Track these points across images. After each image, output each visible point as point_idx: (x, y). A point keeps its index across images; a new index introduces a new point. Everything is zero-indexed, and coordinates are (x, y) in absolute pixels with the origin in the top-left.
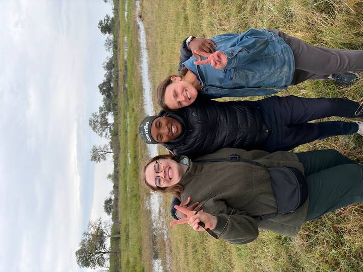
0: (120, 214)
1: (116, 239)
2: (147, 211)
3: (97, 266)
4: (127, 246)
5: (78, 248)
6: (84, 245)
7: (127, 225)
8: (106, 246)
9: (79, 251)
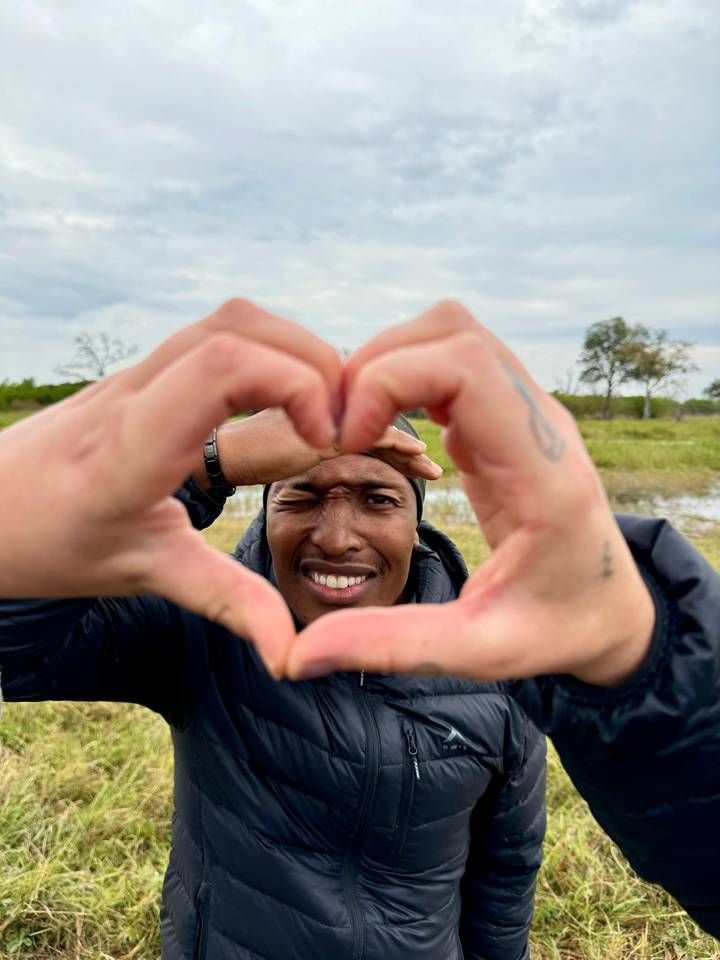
0: (702, 420)
1: (638, 408)
2: (705, 487)
3: (584, 367)
4: (618, 435)
5: (630, 323)
6: (635, 334)
7: (672, 436)
8: (624, 385)
9: (623, 324)
